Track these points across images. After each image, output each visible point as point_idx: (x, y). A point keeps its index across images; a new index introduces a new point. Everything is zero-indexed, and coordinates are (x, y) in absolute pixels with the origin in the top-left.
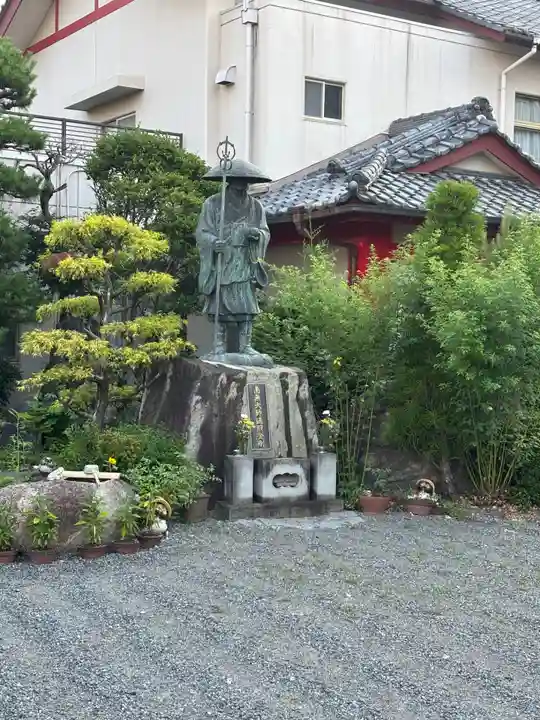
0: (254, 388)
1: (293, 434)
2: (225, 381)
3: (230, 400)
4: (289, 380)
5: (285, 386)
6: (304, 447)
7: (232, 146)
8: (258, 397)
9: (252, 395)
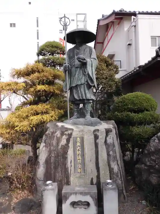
0: (77, 139)
1: (101, 165)
2: (59, 135)
3: (62, 146)
4: (98, 134)
5: (96, 137)
6: (108, 173)
7: (68, 18)
8: (78, 144)
9: (75, 143)
